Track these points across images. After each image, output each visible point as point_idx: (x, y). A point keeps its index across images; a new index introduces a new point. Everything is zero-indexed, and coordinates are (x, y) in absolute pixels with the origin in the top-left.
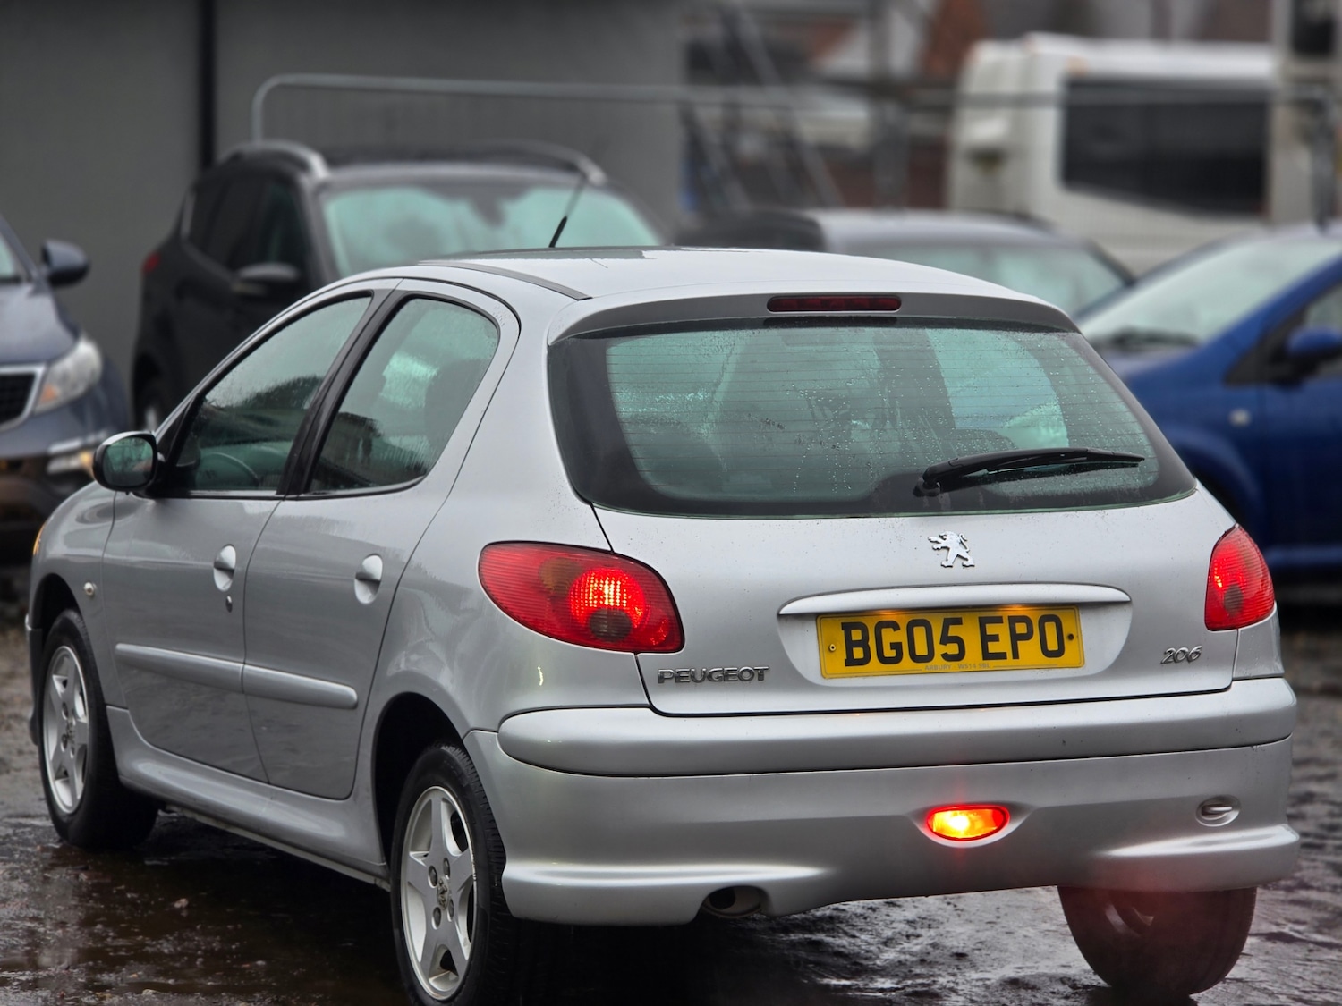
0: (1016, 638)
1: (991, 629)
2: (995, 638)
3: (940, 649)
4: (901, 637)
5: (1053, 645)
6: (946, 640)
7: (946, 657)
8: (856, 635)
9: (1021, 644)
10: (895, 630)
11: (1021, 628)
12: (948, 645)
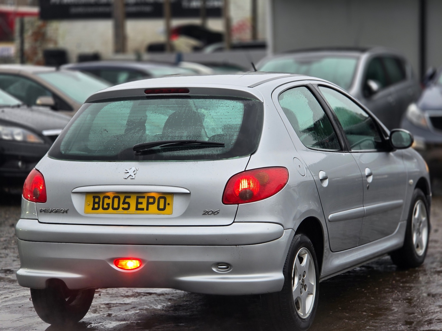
0: (148, 203)
1: (140, 200)
2: (141, 203)
3: (122, 206)
4: (110, 201)
5: (162, 206)
6: (124, 203)
7: (123, 209)
8: (97, 200)
9: (150, 206)
10: (108, 199)
11: (151, 200)
12: (125, 205)
